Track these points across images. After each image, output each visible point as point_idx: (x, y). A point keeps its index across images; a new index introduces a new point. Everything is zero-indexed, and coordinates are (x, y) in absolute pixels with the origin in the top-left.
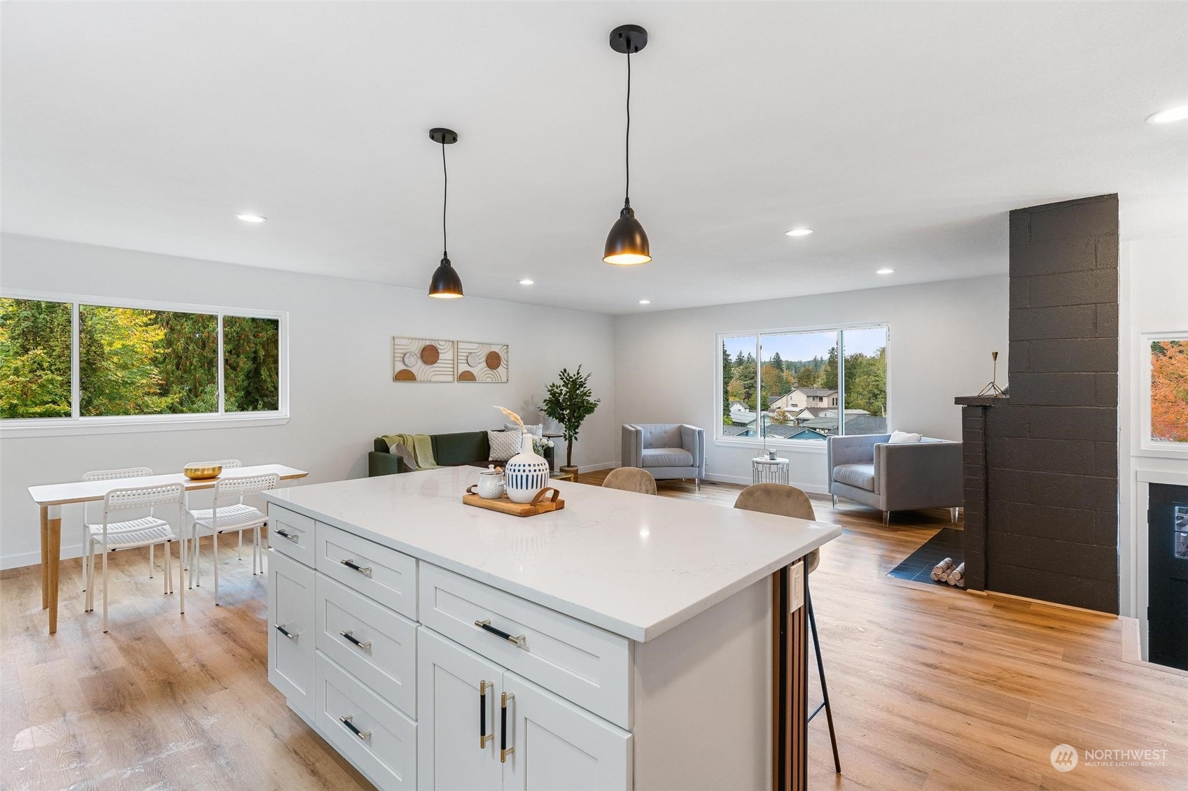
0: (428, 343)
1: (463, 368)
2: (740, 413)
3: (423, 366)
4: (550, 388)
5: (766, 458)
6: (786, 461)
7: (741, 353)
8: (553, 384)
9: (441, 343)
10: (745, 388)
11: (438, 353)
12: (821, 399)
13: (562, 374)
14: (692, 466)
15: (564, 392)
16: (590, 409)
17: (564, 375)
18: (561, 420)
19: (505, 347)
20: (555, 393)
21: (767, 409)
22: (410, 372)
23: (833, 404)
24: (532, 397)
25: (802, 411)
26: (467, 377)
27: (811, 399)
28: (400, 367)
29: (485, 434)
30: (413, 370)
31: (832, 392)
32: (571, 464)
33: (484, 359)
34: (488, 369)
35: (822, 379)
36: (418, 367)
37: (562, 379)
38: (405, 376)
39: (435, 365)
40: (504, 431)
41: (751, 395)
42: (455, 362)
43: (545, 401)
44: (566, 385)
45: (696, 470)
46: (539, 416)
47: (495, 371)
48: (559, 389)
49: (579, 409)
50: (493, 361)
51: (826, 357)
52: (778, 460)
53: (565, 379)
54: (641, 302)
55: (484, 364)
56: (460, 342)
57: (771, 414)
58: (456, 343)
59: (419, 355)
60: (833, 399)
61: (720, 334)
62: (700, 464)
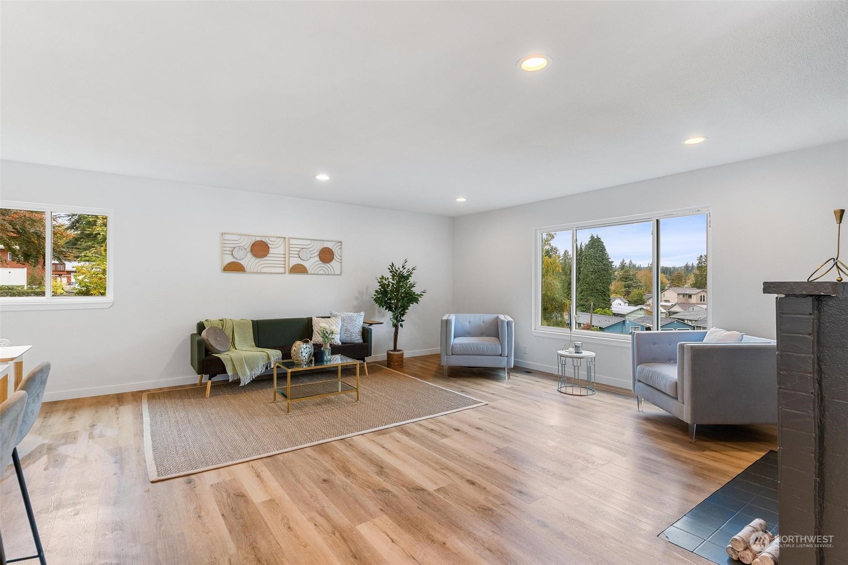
0: (258, 239)
1: (294, 261)
2: (620, 307)
3: (254, 259)
4: (380, 280)
6: (593, 354)
7: (623, 260)
9: (271, 239)
10: (625, 287)
11: (269, 247)
12: (690, 296)
13: (390, 268)
14: (501, 355)
15: (391, 284)
16: (415, 299)
17: (392, 268)
18: (390, 309)
19: (339, 244)
20: (384, 284)
21: (644, 303)
22: (239, 264)
23: (701, 301)
24: (367, 288)
25: (673, 306)
26: (299, 269)
27: (681, 296)
28: (229, 259)
29: (310, 320)
30: (243, 263)
31: (700, 290)
32: (397, 349)
33: (317, 253)
34: (321, 262)
35: (692, 279)
36: (248, 261)
37: (391, 272)
38: (234, 267)
39: (266, 258)
40: (329, 317)
41: (630, 292)
42: (286, 256)
43: (376, 291)
44: (393, 278)
45: (504, 360)
47: (328, 264)
48: (387, 281)
50: (326, 255)
51: (696, 263)
52: (585, 353)
53: (393, 273)
54: (457, 200)
55: (317, 259)
56: (291, 238)
57: (645, 308)
58: (287, 239)
59: (249, 249)
60: (701, 296)
61: (539, 229)
62: (509, 354)
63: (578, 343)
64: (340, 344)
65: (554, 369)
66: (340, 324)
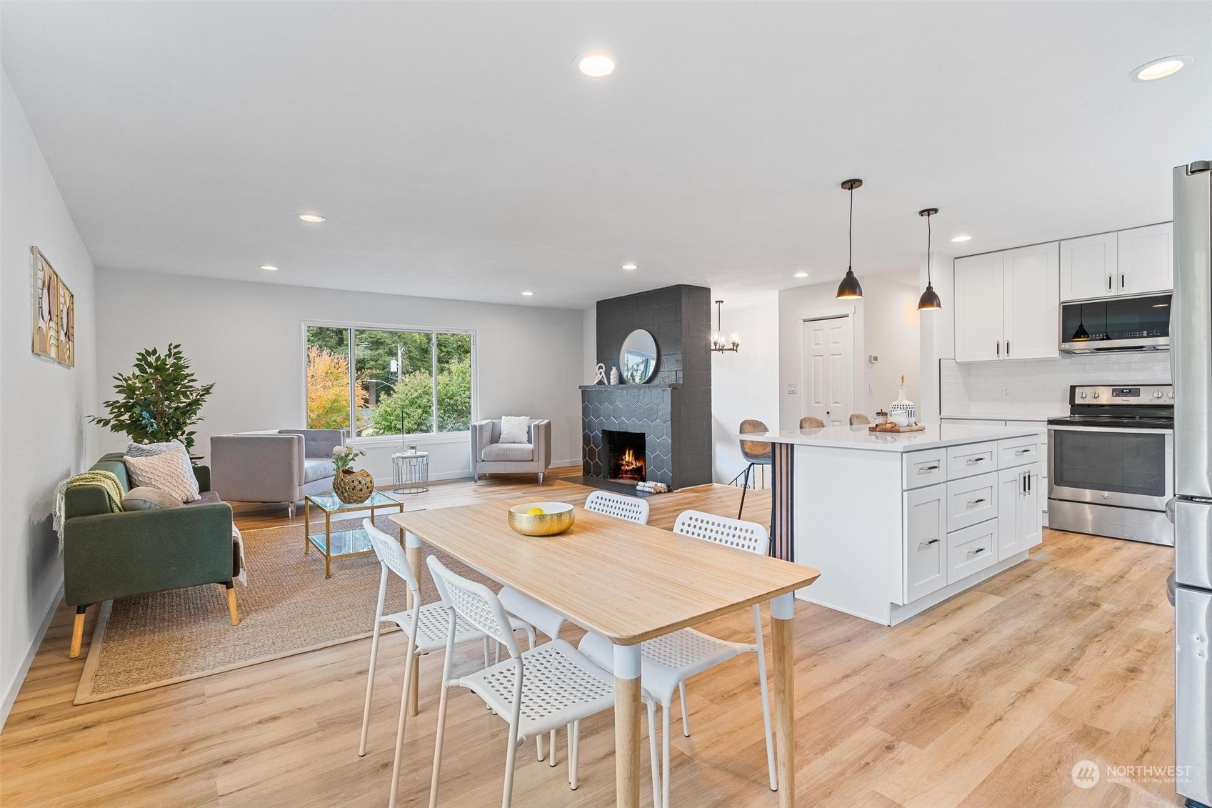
0: (50, 272)
5: (410, 453)
19: (71, 299)
39: (51, 323)
42: (58, 319)
58: (58, 281)
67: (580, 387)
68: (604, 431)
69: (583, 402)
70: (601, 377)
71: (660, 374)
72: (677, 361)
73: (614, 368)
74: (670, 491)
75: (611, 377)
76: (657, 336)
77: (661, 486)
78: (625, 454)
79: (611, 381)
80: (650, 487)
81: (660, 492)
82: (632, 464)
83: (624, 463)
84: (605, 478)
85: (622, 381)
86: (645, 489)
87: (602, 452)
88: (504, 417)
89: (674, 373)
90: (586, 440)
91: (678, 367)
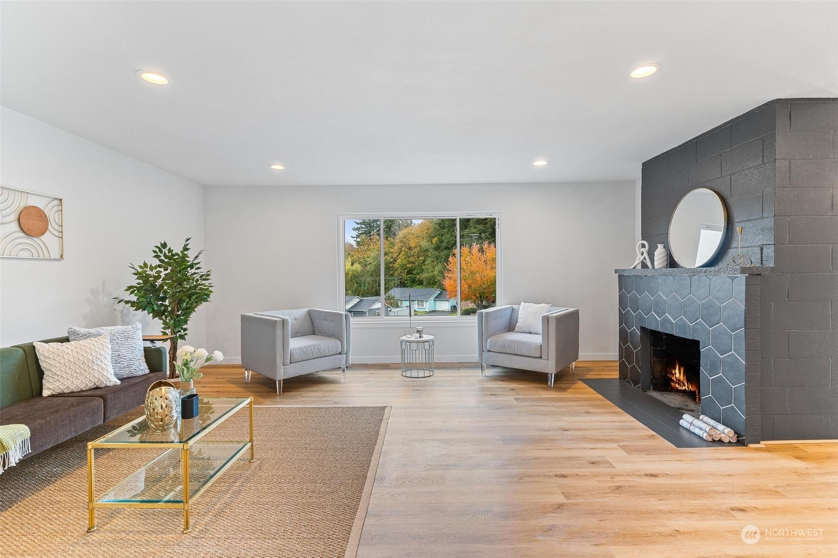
4: (139, 270)
5: (415, 337)
6: (432, 337)
8: (145, 264)
13: (157, 250)
14: (340, 353)
15: (162, 275)
16: (203, 296)
17: (161, 252)
18: (158, 314)
19: (57, 202)
20: (148, 276)
24: (106, 284)
33: (14, 217)
34: (24, 235)
37: (157, 257)
40: (67, 340)
43: (130, 288)
44: (163, 265)
45: (343, 357)
46: (115, 310)
47: (38, 240)
48: (154, 271)
49: (190, 297)
50: (32, 222)
52: (426, 337)
53: (163, 258)
54: (272, 167)
55: (16, 228)
61: (341, 215)
62: (348, 351)
63: (420, 328)
64: (119, 382)
65: (397, 359)
66: (110, 346)
67: (616, 271)
68: (643, 329)
69: (620, 290)
70: (642, 258)
71: (731, 253)
72: (763, 230)
73: (660, 247)
74: (740, 442)
75: (656, 258)
76: (726, 194)
77: (725, 432)
78: (675, 369)
79: (656, 263)
80: (701, 429)
81: (720, 442)
82: (684, 385)
83: (674, 378)
84: (645, 389)
85: (672, 263)
86: (692, 429)
87: (640, 354)
88: (522, 303)
89: (758, 250)
90: (624, 336)
91: (768, 239)
